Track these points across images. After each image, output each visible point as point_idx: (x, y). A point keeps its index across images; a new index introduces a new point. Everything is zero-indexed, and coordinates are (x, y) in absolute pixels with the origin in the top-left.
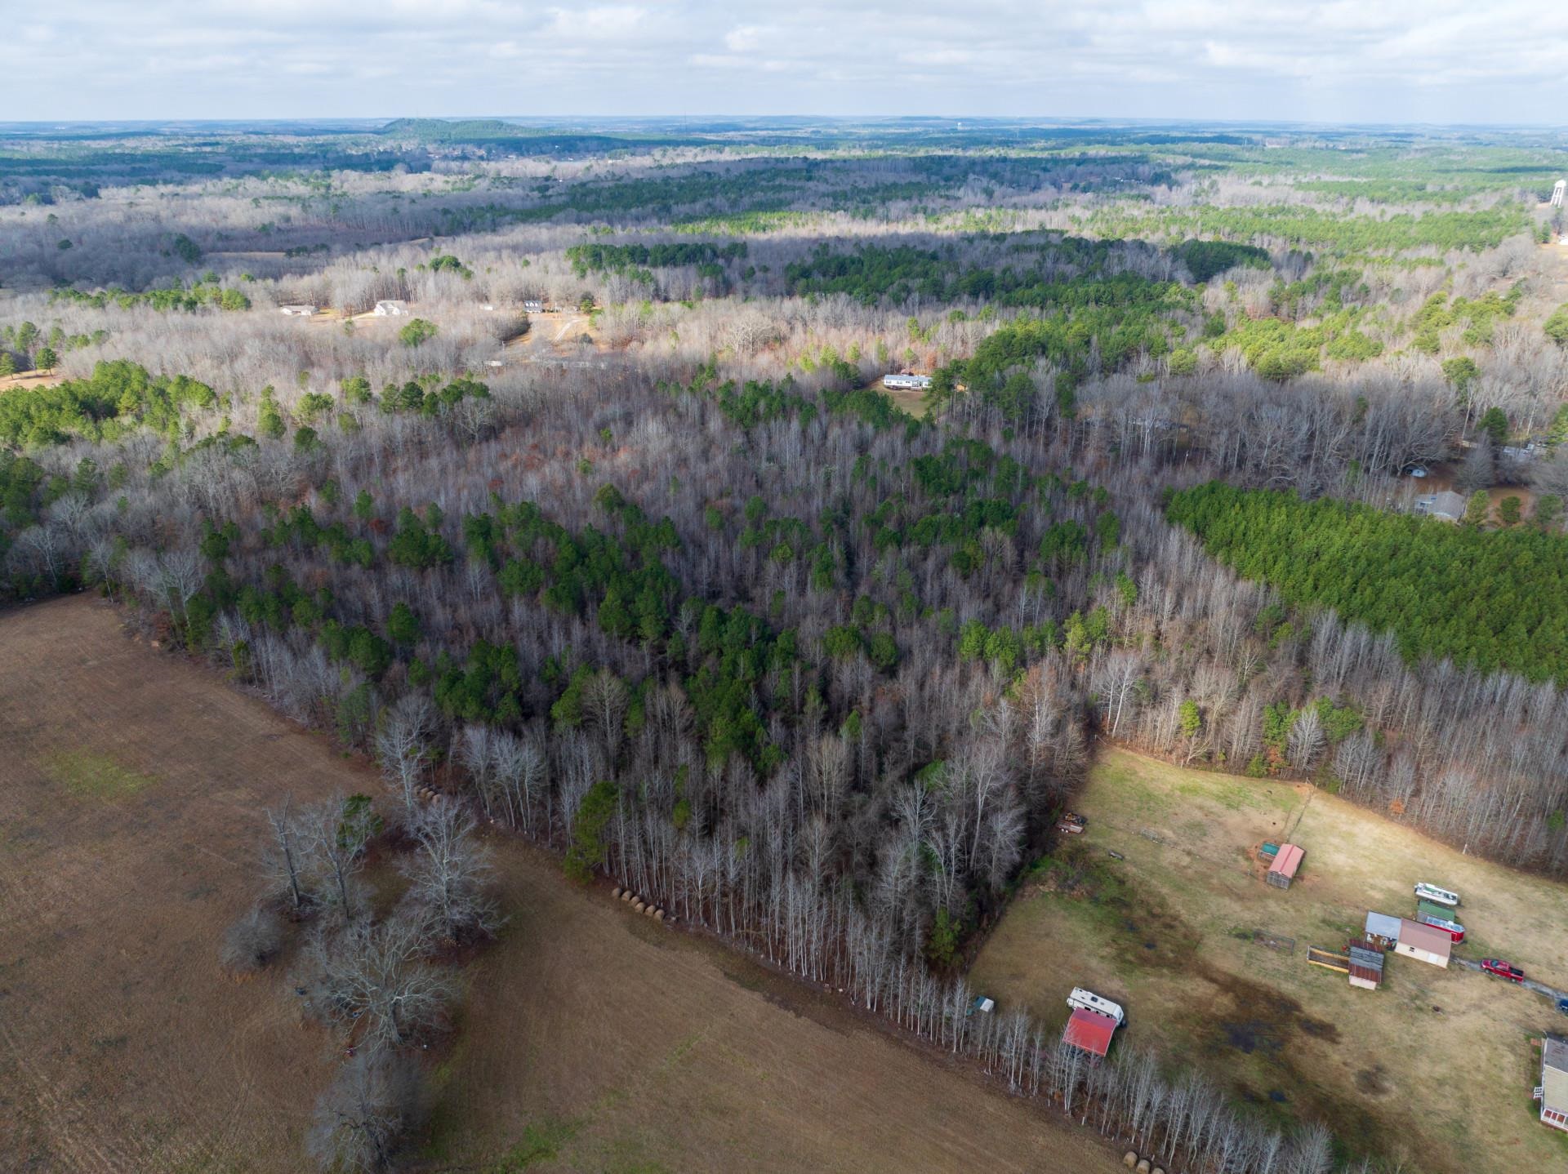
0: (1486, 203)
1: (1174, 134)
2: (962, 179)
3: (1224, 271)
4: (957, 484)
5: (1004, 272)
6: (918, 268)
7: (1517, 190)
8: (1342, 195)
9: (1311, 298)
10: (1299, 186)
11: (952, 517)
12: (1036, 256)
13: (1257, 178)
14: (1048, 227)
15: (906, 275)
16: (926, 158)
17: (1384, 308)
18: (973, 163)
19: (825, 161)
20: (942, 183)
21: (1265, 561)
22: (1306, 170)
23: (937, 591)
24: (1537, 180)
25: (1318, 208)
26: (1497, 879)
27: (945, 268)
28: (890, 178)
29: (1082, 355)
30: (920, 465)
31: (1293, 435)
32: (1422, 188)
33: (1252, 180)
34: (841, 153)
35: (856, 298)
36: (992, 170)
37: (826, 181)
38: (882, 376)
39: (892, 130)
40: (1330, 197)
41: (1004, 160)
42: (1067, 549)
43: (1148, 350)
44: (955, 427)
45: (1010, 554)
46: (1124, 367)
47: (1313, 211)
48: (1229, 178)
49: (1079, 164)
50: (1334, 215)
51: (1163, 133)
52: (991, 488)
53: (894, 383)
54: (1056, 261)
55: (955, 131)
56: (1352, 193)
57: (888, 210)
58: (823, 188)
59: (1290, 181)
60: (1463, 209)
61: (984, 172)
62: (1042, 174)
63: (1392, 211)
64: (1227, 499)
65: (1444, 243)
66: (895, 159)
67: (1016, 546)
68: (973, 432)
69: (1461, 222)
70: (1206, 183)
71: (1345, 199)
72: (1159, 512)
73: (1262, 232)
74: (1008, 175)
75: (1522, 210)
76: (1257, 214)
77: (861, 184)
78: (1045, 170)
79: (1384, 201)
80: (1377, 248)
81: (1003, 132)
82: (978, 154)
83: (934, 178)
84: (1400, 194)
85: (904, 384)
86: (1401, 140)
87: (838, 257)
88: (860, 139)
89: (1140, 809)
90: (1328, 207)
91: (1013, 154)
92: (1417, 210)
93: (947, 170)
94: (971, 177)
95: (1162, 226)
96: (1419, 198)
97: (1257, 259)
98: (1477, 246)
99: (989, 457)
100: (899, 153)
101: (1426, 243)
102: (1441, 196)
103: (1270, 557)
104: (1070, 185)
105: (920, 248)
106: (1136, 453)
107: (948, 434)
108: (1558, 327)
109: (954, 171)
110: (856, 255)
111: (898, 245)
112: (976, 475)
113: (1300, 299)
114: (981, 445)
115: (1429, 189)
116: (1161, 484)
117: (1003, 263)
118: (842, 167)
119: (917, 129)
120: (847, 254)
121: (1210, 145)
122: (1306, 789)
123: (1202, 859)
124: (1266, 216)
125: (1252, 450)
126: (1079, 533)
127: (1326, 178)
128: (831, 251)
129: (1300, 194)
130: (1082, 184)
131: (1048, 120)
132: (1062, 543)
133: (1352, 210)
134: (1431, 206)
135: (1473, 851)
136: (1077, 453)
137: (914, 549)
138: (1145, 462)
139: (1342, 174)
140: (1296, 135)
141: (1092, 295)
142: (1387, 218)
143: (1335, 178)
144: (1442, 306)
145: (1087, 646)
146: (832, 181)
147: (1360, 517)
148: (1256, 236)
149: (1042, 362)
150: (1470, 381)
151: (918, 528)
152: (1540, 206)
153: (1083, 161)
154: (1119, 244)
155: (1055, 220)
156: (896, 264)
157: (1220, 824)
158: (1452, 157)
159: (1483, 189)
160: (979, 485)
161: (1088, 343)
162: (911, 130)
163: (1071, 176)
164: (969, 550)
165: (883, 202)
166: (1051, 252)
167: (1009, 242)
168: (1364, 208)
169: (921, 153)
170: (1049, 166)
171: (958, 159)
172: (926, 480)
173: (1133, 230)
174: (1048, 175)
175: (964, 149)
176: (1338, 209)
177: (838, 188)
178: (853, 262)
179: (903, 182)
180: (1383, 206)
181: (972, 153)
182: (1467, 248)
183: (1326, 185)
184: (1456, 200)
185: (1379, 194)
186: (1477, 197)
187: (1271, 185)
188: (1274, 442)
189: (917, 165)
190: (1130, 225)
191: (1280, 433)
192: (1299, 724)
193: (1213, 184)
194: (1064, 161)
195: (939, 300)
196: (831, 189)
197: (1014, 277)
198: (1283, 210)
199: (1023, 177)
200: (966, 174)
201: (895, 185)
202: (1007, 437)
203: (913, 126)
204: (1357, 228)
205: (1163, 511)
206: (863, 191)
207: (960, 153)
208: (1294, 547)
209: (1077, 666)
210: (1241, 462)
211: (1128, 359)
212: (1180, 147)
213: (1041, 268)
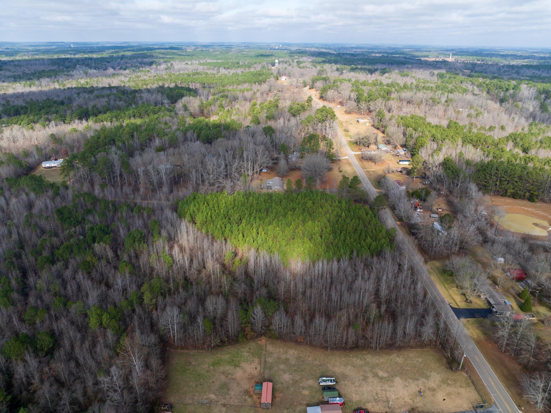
0: (258, 68)
1: (156, 47)
2: (74, 67)
3: (181, 99)
4: (80, 219)
5: (93, 107)
6: (53, 109)
7: (265, 63)
8: (215, 67)
9: (213, 107)
10: (200, 64)
11: (79, 239)
12: (106, 99)
13: (186, 62)
14: (113, 85)
15: (47, 113)
16: (58, 59)
17: (238, 109)
18: (78, 60)
19: (10, 62)
20: (65, 69)
21: (221, 228)
22: (201, 58)
23: (75, 287)
24: (270, 59)
25: (209, 72)
26: (344, 359)
27: (66, 108)
28: (41, 68)
29: (131, 142)
30: (60, 212)
31: (220, 167)
32: (238, 63)
33: (184, 63)
34: (18, 58)
35: (23, 127)
36: (86, 63)
37: (10, 70)
38: (41, 163)
39: (43, 48)
40: (211, 67)
41: (91, 59)
42: (137, 244)
43: (158, 136)
44: (77, 186)
45: (110, 254)
46: (149, 144)
47: (207, 73)
48: (177, 62)
49: (122, 59)
50: (214, 74)
51: (151, 46)
52: (97, 218)
53: (48, 165)
54: (115, 100)
55: (71, 47)
56: (218, 66)
57: (41, 82)
58: (8, 74)
59: (197, 63)
60: (252, 70)
61: (83, 64)
62: (107, 64)
63: (232, 71)
64: (201, 201)
65: (250, 82)
66: (43, 60)
67: (112, 248)
68: (86, 188)
69: (254, 75)
70: (169, 64)
71: (216, 68)
72: (175, 214)
73: (192, 82)
74: (93, 65)
75: (269, 70)
76: (189, 75)
77: (27, 71)
78: (108, 62)
79: (228, 68)
80: (230, 85)
81: (90, 47)
82: (80, 56)
83: (61, 67)
84: (232, 65)
85: (53, 165)
86: (228, 48)
87: (14, 106)
88: (28, 51)
89: (196, 386)
90: (211, 71)
91: (95, 56)
92: (239, 71)
93: (67, 64)
94: (78, 66)
95: (156, 82)
96: (239, 67)
97: (192, 93)
98: (260, 83)
99: (95, 201)
100: (45, 57)
101: (245, 82)
102: (245, 66)
103: (223, 226)
104: (119, 68)
105: (55, 99)
106: (160, 184)
107: (74, 191)
108: (292, 111)
109: (70, 64)
110: (24, 105)
111: (45, 98)
112: (89, 212)
113: (210, 107)
114: (90, 194)
115: (241, 63)
116: (173, 199)
117: (92, 103)
118: (17, 64)
119: (54, 47)
120: (19, 105)
121: (168, 50)
122: (263, 341)
123: (231, 406)
124: (192, 76)
125: (205, 176)
126: (141, 234)
127: (209, 61)
128: (11, 104)
129: (201, 67)
130: (124, 67)
131: (108, 43)
132: (134, 241)
133: (219, 72)
134: (243, 70)
135: (332, 349)
136: (136, 189)
137: (59, 265)
138: (165, 189)
139: (213, 59)
140: (196, 46)
141: (131, 114)
142: (231, 74)
143: (212, 61)
144: (256, 106)
145: (154, 300)
146: (12, 70)
147: (251, 198)
148: (190, 83)
149: (114, 149)
150: (273, 135)
151: (60, 251)
152: (273, 68)
153: (123, 57)
154: (140, 91)
155: (114, 82)
156: (43, 108)
157: (234, 379)
158: (244, 53)
159: (256, 63)
160: (90, 218)
161: (132, 136)
162: (51, 47)
163: (119, 64)
164: (89, 259)
165: (39, 79)
166: (112, 97)
167: (96, 93)
168: (223, 71)
169: (56, 57)
170: (110, 60)
171: (72, 59)
172: (63, 220)
173: (145, 84)
174: (109, 64)
175: (74, 55)
176: (215, 72)
177: (16, 74)
178: (22, 108)
179: (47, 69)
180: (229, 70)
181: (78, 56)
182: (257, 83)
183: (209, 64)
184: (249, 67)
185: (226, 66)
186: (255, 66)
187: (191, 64)
188: (213, 172)
189: (53, 62)
190: (144, 82)
191: (215, 167)
192: (254, 313)
193: (172, 65)
194: (115, 58)
195: (64, 123)
196: (12, 74)
197: (97, 109)
198: (197, 73)
199: (100, 65)
200: (75, 65)
201: (43, 71)
202: (103, 186)
203: (52, 46)
204: (222, 78)
205: (176, 212)
206: (28, 74)
207: (72, 56)
208: (232, 218)
209: (152, 311)
210: (203, 181)
211: (150, 140)
212: (158, 51)
213: (109, 104)
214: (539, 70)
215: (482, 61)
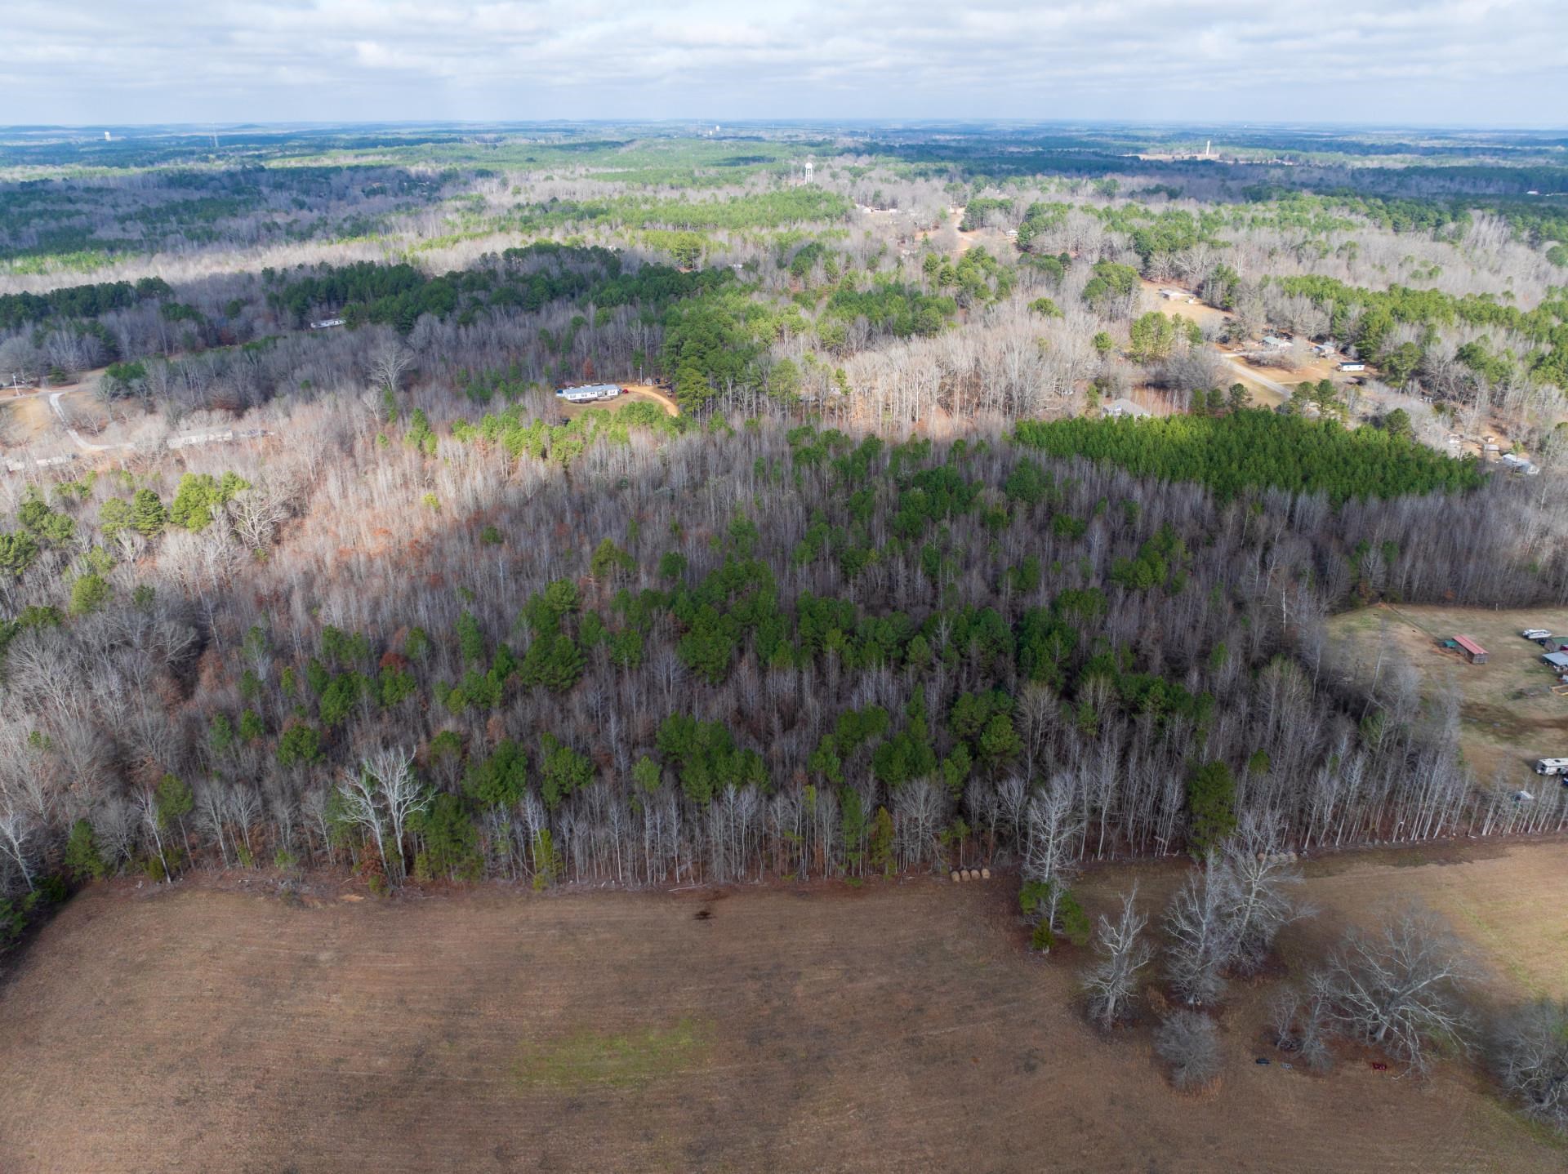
53: (579, 396)
184: (740, 183)
206: (159, 210)
214: (1452, 180)
215: (1290, 160)
